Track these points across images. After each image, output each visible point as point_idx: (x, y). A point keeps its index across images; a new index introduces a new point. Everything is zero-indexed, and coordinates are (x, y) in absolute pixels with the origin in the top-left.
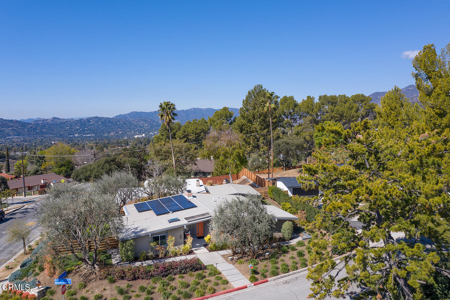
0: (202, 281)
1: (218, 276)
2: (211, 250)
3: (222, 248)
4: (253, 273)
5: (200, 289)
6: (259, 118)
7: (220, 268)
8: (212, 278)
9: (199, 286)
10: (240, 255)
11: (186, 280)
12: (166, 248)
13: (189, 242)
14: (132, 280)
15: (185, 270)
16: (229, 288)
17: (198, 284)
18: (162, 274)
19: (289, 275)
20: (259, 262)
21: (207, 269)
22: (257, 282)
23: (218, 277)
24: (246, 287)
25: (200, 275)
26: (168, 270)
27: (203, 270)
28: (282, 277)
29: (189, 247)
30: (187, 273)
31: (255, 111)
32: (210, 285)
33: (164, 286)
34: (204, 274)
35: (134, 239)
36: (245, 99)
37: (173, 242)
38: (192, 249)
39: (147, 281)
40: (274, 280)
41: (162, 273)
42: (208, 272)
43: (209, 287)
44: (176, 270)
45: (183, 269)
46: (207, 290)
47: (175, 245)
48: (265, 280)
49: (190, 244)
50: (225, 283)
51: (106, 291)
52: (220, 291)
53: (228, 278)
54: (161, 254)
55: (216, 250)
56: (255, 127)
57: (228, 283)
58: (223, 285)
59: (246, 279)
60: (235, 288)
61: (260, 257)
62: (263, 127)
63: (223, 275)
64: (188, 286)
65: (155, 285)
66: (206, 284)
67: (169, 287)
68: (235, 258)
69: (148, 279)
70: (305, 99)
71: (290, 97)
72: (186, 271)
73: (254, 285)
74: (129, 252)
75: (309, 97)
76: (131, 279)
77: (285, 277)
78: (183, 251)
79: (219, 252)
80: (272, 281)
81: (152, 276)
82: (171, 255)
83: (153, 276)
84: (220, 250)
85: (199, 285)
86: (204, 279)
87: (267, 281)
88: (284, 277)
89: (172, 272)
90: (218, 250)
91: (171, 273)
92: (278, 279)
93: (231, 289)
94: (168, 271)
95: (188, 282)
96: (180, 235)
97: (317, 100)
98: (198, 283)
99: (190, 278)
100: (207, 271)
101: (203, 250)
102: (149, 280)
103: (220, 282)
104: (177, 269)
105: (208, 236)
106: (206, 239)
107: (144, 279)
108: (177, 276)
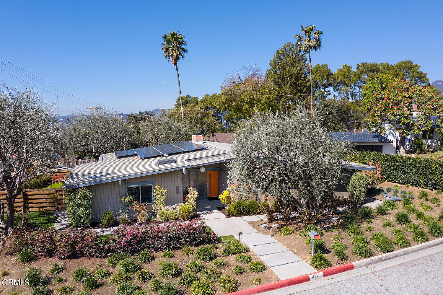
0: (210, 265)
1: (244, 254)
2: (230, 214)
3: (249, 212)
4: (317, 250)
5: (203, 281)
6: (290, 80)
7: (246, 241)
8: (232, 260)
9: (201, 275)
10: (283, 223)
11: (177, 261)
12: (150, 208)
13: (192, 199)
14: (69, 257)
15: (178, 242)
16: (269, 279)
17: (200, 271)
18: (130, 248)
19: (396, 257)
20: (324, 231)
21: (221, 242)
22: (330, 269)
23: (244, 257)
24: (306, 279)
25: (205, 252)
26: (144, 241)
27: (214, 243)
28: (381, 260)
29: (191, 208)
30: (180, 248)
31: (285, 72)
32: (226, 273)
33: (127, 270)
34: (215, 251)
35: (90, 187)
36: (272, 60)
37: (162, 197)
38: (198, 213)
39: (99, 262)
40: (367, 265)
41: (130, 245)
42: (222, 247)
43: (223, 277)
44: (158, 242)
45: (172, 240)
46: (219, 282)
47: (166, 203)
48: (347, 264)
49: (193, 203)
50: (259, 268)
51: (7, 277)
52: (247, 287)
53: (265, 260)
54: (140, 216)
55: (238, 215)
56: (284, 91)
57: (264, 269)
58: (254, 273)
59: (304, 262)
60: (283, 280)
61: (321, 224)
62: (294, 92)
63: (253, 253)
64: (178, 272)
65: (112, 270)
66: (218, 271)
67: (137, 275)
68: (273, 226)
69: (101, 257)
70: (341, 68)
71: (324, 65)
72: (180, 244)
73: (325, 275)
74: (82, 210)
75: (345, 66)
76: (65, 256)
77: (388, 259)
78: (180, 214)
79: (245, 218)
80: (363, 267)
81: (110, 251)
82: (160, 219)
83: (113, 251)
84: (246, 215)
85: (202, 272)
86: (214, 261)
87: (352, 268)
88: (385, 260)
89: (150, 244)
90: (243, 215)
91: (149, 248)
92: (374, 263)
93: (273, 283)
94: (144, 243)
95: (180, 266)
96: (176, 187)
97: (354, 69)
98: (200, 268)
99: (185, 258)
100: (220, 245)
101: (217, 214)
102: (103, 259)
103: (247, 266)
104: (162, 238)
105: (226, 193)
106: (222, 197)
107: (93, 256)
108: (160, 254)
